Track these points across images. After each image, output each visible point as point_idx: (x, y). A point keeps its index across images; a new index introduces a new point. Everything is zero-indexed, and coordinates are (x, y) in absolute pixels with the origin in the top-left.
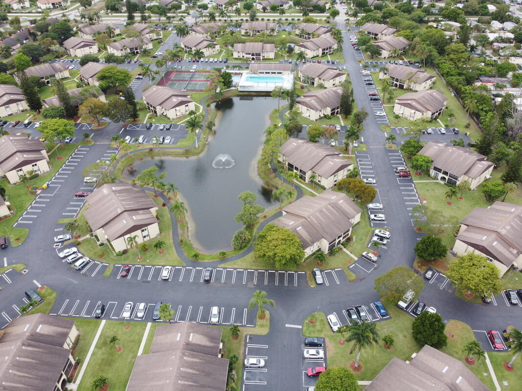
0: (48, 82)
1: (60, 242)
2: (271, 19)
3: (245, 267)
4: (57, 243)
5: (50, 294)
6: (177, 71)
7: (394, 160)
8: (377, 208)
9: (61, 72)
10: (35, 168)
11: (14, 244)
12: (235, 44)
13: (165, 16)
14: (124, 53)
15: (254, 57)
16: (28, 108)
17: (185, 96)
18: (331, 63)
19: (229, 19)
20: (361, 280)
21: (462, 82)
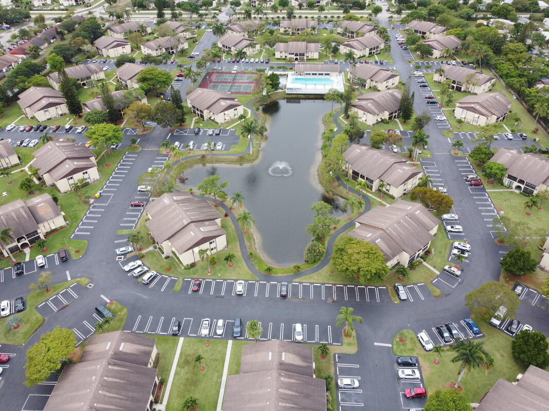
0: (84, 84)
1: (122, 255)
2: (309, 16)
3: (321, 282)
4: (119, 255)
5: (121, 310)
6: (217, 73)
7: (462, 167)
8: (453, 218)
9: (96, 73)
10: (87, 176)
11: (74, 256)
12: (277, 44)
13: (197, 13)
14: (159, 53)
15: (298, 57)
16: (68, 112)
17: (233, 99)
18: (379, 64)
19: (265, 16)
20: (447, 295)
21: (524, 84)
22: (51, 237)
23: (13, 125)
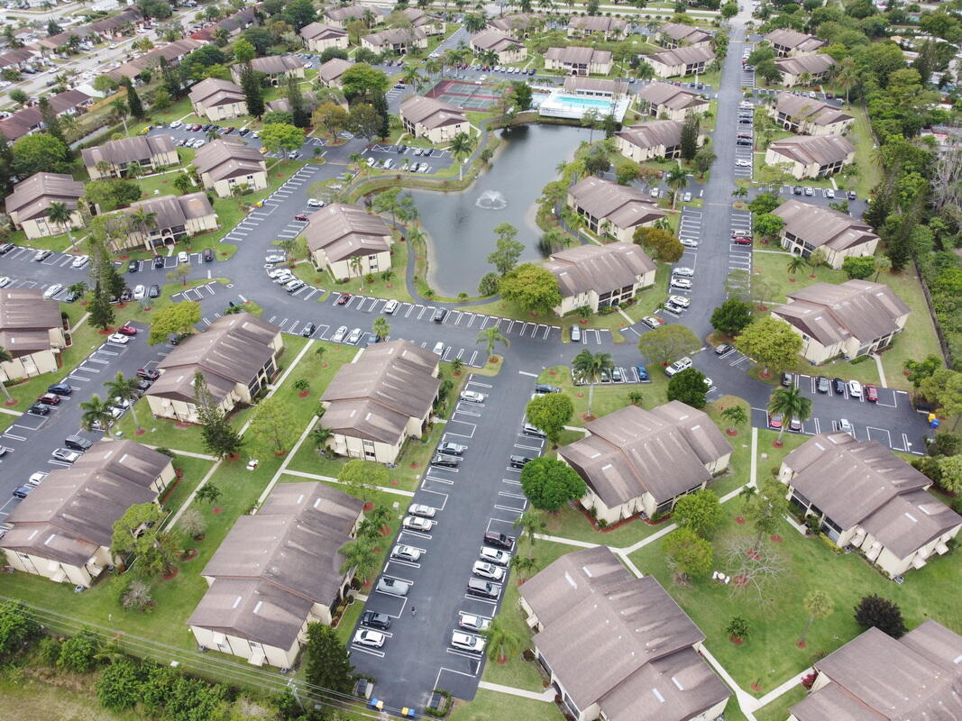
0: (275, 83)
1: (272, 263)
2: (623, 13)
3: (487, 314)
4: (268, 263)
6: (455, 82)
7: (737, 222)
8: (686, 273)
9: (293, 69)
10: (251, 182)
11: (219, 258)
12: (550, 48)
14: (383, 49)
15: (577, 70)
16: (246, 112)
17: (458, 113)
18: (696, 88)
19: (554, 11)
20: (630, 344)
22: (199, 238)
23: (179, 122)
